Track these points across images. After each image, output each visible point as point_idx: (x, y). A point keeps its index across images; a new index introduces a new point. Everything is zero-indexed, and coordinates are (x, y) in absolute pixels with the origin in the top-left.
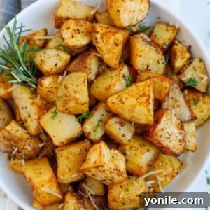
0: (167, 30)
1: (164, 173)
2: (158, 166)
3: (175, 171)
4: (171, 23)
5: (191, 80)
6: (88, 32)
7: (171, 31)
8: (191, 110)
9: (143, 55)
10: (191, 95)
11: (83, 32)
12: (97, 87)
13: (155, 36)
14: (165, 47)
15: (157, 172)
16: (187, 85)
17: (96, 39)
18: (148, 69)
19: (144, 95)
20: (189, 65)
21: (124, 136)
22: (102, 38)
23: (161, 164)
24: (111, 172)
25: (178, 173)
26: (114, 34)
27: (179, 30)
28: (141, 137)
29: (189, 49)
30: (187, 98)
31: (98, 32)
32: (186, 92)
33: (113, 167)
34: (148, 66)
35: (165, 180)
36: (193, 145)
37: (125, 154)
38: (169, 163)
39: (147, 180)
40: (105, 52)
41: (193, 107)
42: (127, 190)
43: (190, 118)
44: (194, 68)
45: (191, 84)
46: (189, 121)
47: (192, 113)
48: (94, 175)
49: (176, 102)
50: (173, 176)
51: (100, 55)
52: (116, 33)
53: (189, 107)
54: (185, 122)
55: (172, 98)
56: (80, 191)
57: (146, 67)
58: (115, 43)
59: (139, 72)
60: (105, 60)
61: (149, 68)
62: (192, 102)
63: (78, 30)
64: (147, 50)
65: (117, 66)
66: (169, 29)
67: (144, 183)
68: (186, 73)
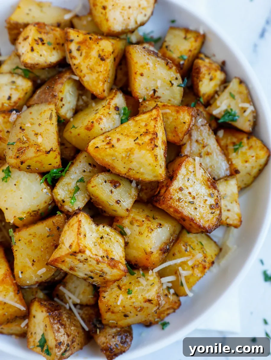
0: (185, 38)
1: (190, 263)
2: (180, 252)
3: (209, 259)
4: (192, 28)
5: (227, 113)
6: (58, 44)
7: (193, 39)
8: (228, 160)
9: (145, 72)
10: (229, 138)
11: (49, 44)
12: (74, 127)
13: (167, 47)
14: (182, 62)
15: (178, 261)
16: (221, 121)
17: (70, 52)
18: (154, 96)
19: (147, 133)
20: (223, 91)
21: (118, 202)
22: (78, 50)
23: (184, 248)
24: (98, 262)
25: (213, 263)
26: (97, 41)
27: (204, 37)
28: (150, 205)
29: (223, 67)
30: (223, 143)
31: (72, 41)
32: (221, 133)
33: (101, 253)
34: (155, 91)
35: (192, 275)
36: (236, 217)
37: (123, 234)
38: (198, 247)
39: (161, 274)
40: (85, 71)
41: (233, 155)
42: (129, 292)
43: (228, 173)
44: (230, 94)
45: (227, 119)
46: (226, 178)
47: (231, 165)
48: (71, 269)
49: (204, 147)
50: (205, 268)
51: (77, 78)
52: (101, 39)
53: (226, 155)
54: (219, 179)
55: (197, 141)
56: (56, 299)
57: (152, 92)
58: (99, 56)
59: (141, 100)
60: (86, 84)
61: (157, 94)
62: (231, 147)
63: (42, 40)
64: (151, 65)
65: (106, 94)
66: (189, 36)
67: (157, 280)
68: (218, 103)
